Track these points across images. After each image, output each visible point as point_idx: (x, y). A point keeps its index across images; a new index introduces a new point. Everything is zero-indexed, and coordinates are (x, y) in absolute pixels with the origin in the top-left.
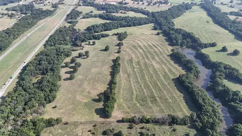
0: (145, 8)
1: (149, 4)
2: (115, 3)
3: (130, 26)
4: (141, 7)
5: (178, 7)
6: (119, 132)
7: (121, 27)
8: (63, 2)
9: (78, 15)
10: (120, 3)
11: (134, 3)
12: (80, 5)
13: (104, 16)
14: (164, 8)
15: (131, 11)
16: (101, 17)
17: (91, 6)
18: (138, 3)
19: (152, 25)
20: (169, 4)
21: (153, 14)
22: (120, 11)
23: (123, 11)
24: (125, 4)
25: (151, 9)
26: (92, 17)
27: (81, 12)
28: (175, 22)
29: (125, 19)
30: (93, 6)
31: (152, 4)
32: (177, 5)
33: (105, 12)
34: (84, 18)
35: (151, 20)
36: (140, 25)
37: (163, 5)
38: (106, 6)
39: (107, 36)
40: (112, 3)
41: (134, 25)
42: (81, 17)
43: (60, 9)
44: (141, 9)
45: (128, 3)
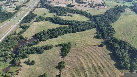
0: (88, 11)
1: (91, 7)
2: (64, 6)
3: (74, 32)
4: (84, 9)
5: (114, 10)
7: (67, 33)
8: (25, 4)
9: (32, 18)
10: (69, 5)
11: (79, 5)
12: (37, 8)
13: (54, 20)
14: (102, 11)
15: (77, 13)
16: (51, 20)
17: (46, 8)
18: (82, 6)
20: (106, 6)
21: (94, 18)
22: (68, 13)
23: (70, 14)
24: (73, 6)
25: (93, 12)
26: (44, 20)
27: (36, 15)
30: (48, 8)
31: (93, 6)
32: (113, 7)
36: (83, 30)
37: (102, 7)
38: (57, 9)
40: (62, 6)
41: (78, 31)
42: (35, 20)
43: (21, 11)
44: (85, 12)
45: (75, 6)
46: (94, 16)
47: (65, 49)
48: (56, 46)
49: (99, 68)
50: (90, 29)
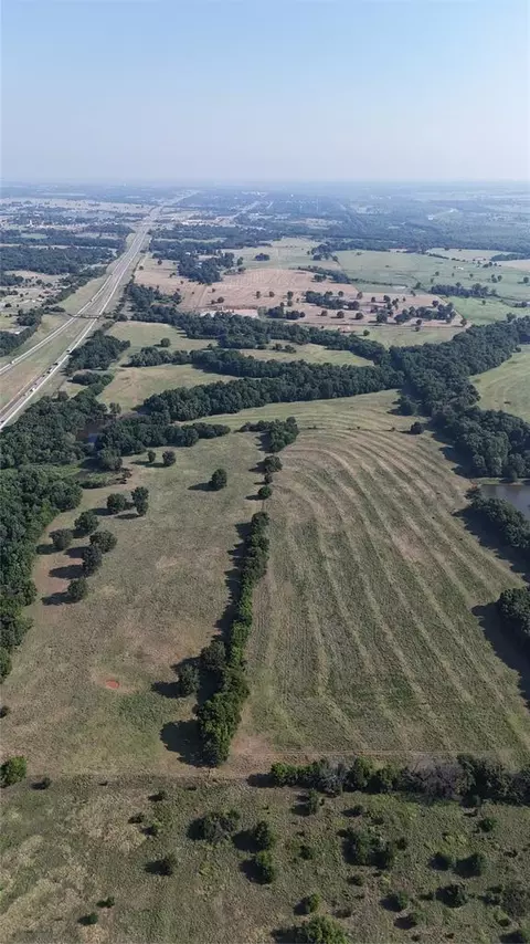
0: (366, 333)
1: (381, 319)
2: (254, 314)
3: (308, 397)
4: (349, 328)
5: (489, 331)
6: (257, 831)
7: (275, 401)
8: (60, 305)
9: (114, 355)
10: (273, 313)
11: (324, 314)
12: (123, 319)
13: (213, 360)
14: (437, 333)
15: (314, 341)
16: (199, 361)
17: (164, 321)
18: (340, 316)
19: (393, 394)
20: (457, 320)
21: (396, 357)
22: (273, 343)
23: (284, 343)
24: (293, 315)
25: (387, 337)
26: (166, 361)
27: (126, 345)
28: (479, 388)
29: (291, 370)
30: (172, 323)
31: (390, 320)
32: (486, 323)
33: (215, 343)
34: (135, 364)
35: (387, 378)
36: (347, 393)
37: (435, 323)
38: (220, 325)
39: (220, 431)
40: (244, 313)
41: (324, 395)
42: (125, 360)
43: (47, 330)
44: (352, 336)
45: (302, 315)
46: (392, 350)
47: (273, 438)
48: (242, 430)
49: (400, 473)
50: (376, 390)
